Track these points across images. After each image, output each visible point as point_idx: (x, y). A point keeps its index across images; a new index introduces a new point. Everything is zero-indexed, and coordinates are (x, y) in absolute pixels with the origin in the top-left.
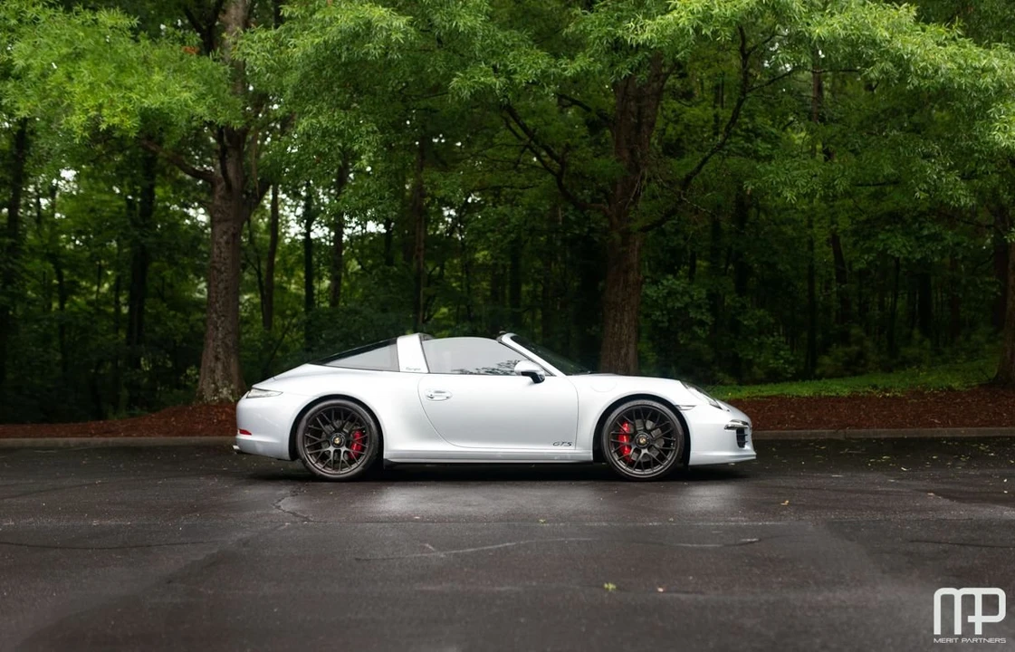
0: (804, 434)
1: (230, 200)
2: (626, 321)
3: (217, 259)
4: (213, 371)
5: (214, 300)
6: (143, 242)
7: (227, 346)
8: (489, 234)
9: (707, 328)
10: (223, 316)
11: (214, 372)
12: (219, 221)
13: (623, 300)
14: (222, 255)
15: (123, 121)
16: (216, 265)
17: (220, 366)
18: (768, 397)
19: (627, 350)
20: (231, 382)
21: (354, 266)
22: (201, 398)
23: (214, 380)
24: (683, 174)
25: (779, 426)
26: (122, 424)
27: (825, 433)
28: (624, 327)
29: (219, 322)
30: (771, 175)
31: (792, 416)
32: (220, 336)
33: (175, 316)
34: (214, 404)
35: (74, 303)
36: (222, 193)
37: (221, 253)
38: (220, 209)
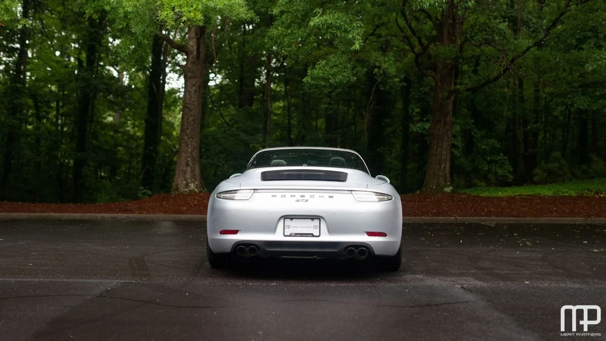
0: (567, 220)
1: (198, 65)
2: (445, 146)
3: (189, 102)
5: (186, 128)
7: (193, 156)
10: (191, 138)
11: (185, 173)
12: (190, 78)
13: (443, 133)
14: (192, 99)
16: (188, 105)
17: (189, 169)
20: (196, 180)
22: (177, 189)
23: (185, 178)
25: (549, 215)
28: (444, 150)
29: (189, 142)
32: (189, 150)
34: (186, 193)
36: (193, 60)
37: (191, 97)
38: (191, 70)
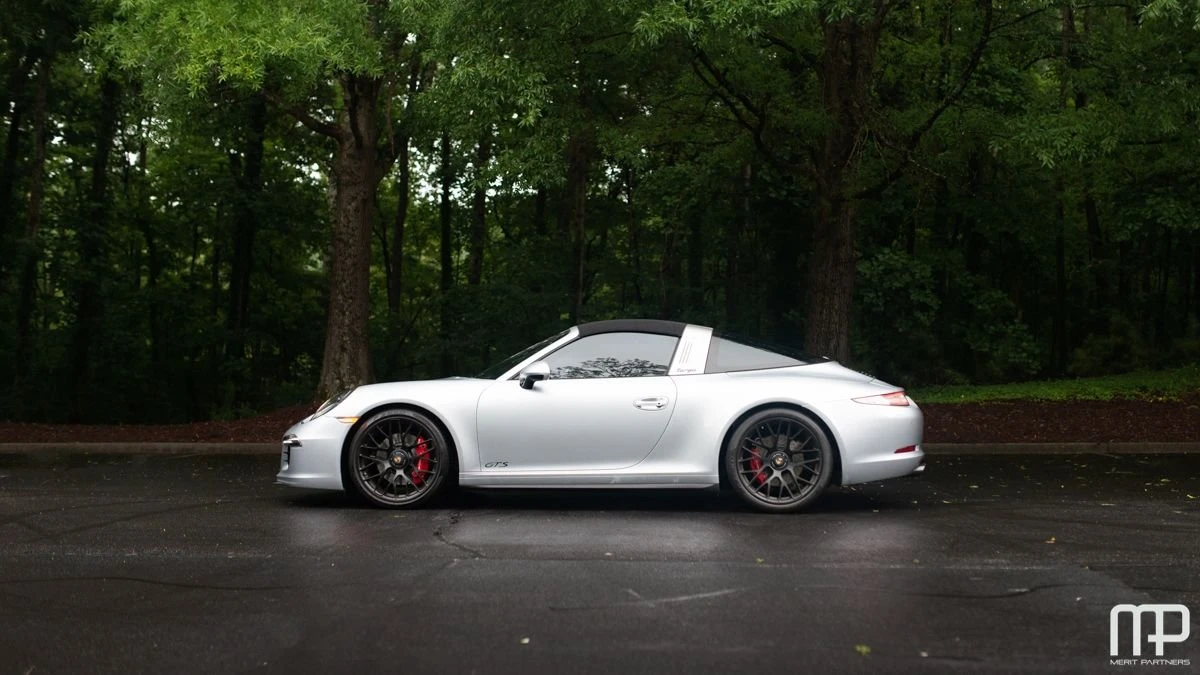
1: (360, 159)
2: (837, 306)
3: (344, 230)
4: (338, 364)
5: (340, 279)
6: (250, 206)
7: (355, 334)
8: (664, 198)
9: (932, 313)
10: (351, 298)
11: (340, 365)
13: (832, 281)
14: (351, 225)
15: (245, 71)
16: (343, 237)
17: (346, 358)
18: (1012, 401)
19: (838, 342)
21: (498, 233)
22: (323, 396)
23: (340, 373)
24: (910, 130)
26: (231, 427)
27: (1083, 447)
28: (834, 313)
29: (346, 306)
30: (1023, 134)
31: (1042, 425)
32: (347, 321)
33: (284, 294)
35: (168, 278)
36: (351, 151)
37: (349, 222)
38: (349, 170)
